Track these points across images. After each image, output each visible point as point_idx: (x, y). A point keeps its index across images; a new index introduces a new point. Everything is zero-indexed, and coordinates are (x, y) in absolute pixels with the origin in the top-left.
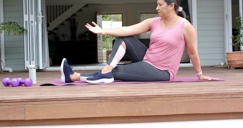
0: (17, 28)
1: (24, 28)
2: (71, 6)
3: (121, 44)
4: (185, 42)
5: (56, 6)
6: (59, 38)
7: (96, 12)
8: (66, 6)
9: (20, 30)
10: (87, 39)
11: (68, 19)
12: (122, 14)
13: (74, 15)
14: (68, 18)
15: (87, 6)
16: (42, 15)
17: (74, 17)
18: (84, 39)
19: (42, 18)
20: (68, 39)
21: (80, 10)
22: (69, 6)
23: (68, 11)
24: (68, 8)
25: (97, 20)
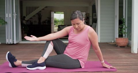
1: (6, 21)
2: (39, 7)
4: (90, 42)
7: (51, 11)
10: (47, 24)
11: (37, 14)
12: (64, 12)
13: (40, 11)
15: (46, 7)
16: (16, 14)
17: (40, 13)
18: (44, 24)
19: (16, 15)
21: (43, 9)
22: (37, 7)
23: (37, 9)
25: (51, 14)
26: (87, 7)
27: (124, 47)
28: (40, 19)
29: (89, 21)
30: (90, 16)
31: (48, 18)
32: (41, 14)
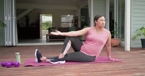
0: (1, 24)
1: (5, 23)
2: (27, 9)
3: (69, 42)
5: (19, 9)
6: (20, 25)
7: (39, 13)
8: (24, 9)
9: (2, 25)
10: (35, 26)
12: (52, 14)
13: (28, 14)
14: (25, 16)
15: (35, 9)
17: (28, 15)
18: (33, 26)
19: (15, 18)
20: (24, 26)
21: (31, 12)
22: (25, 9)
23: (25, 12)
24: (25, 11)
25: (40, 17)
26: (75, 10)
27: (117, 46)
28: (27, 21)
29: (77, 23)
30: (79, 19)
31: (36, 20)
32: (29, 17)
